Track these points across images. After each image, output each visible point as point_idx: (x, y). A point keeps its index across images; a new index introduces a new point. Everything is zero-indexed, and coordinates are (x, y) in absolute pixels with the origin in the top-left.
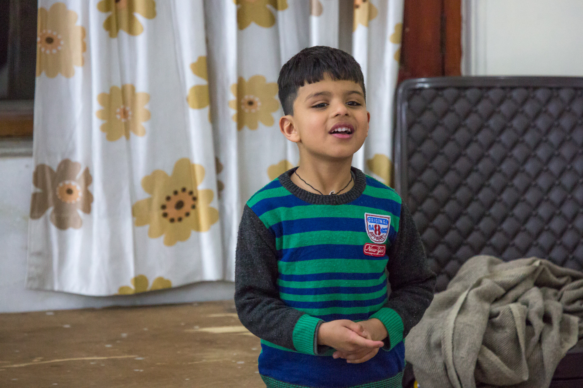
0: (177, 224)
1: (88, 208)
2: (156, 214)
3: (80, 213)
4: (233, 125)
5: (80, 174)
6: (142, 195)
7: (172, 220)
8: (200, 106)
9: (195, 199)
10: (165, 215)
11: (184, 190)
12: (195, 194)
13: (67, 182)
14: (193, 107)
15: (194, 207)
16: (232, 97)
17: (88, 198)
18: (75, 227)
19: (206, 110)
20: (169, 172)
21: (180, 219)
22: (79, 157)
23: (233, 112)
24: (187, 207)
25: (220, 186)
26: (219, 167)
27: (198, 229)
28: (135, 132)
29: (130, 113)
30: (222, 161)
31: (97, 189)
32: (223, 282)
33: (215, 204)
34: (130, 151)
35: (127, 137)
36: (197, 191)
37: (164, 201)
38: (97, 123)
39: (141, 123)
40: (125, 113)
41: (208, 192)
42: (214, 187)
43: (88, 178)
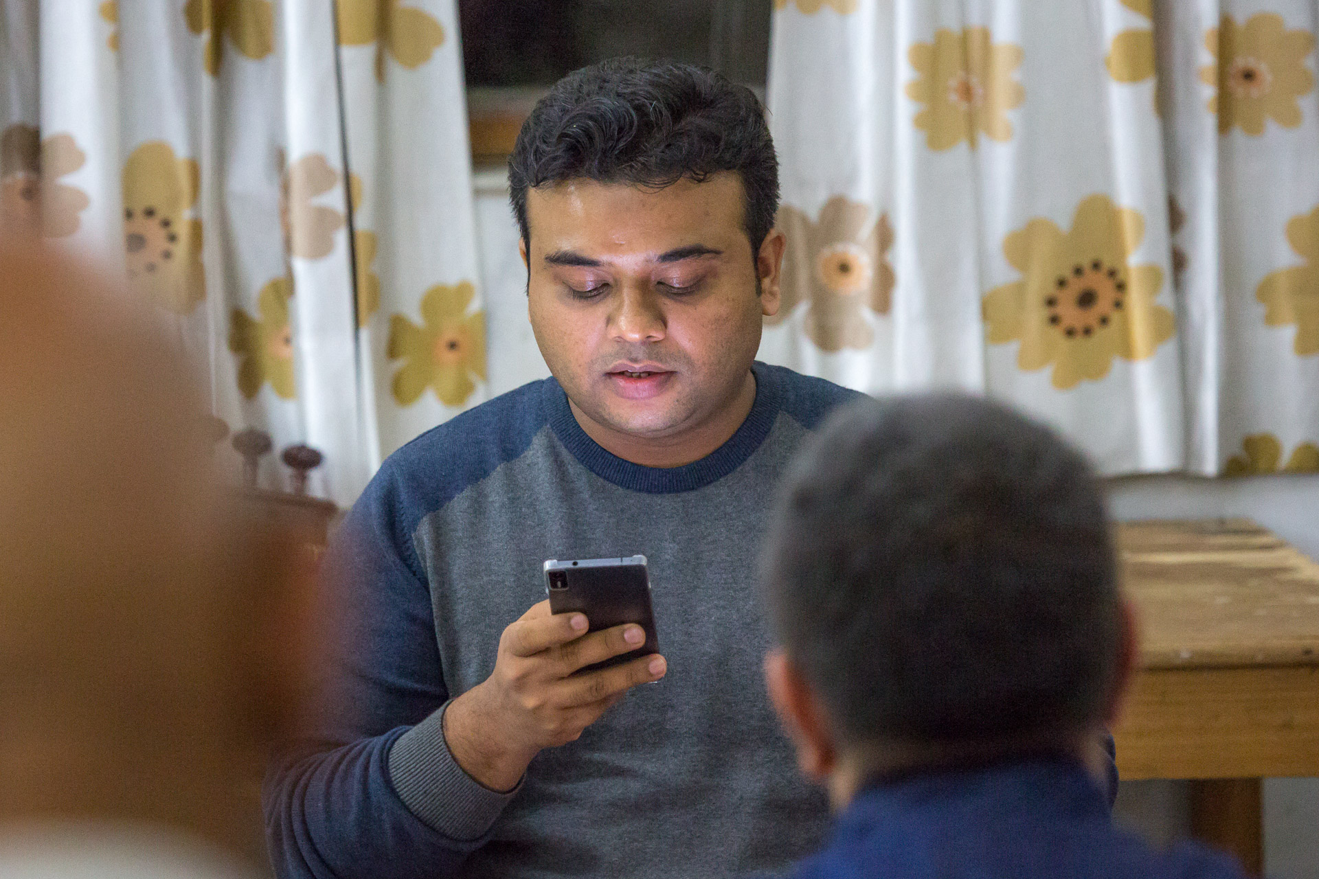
0: (1079, 340)
1: (883, 303)
2: (1035, 316)
3: (866, 314)
4: (1209, 122)
5: (866, 230)
6: (1002, 274)
7: (1070, 333)
8: (1134, 77)
9: (1121, 287)
10: (1054, 320)
11: (1096, 266)
12: (1121, 276)
13: (840, 248)
14: (1120, 79)
15: (1118, 305)
16: (1206, 58)
17: (885, 278)
18: (856, 346)
19: (1148, 87)
20: (1063, 222)
21: (1088, 331)
22: (865, 192)
23: (1207, 92)
24: (1103, 304)
25: (1179, 261)
26: (1176, 218)
27: (1127, 352)
28: (990, 132)
29: (978, 91)
30: (1183, 202)
31: (905, 258)
32: (1182, 476)
33: (1165, 298)
34: (977, 174)
35: (973, 144)
36: (1126, 270)
37: (1051, 290)
38: (905, 109)
39: (1004, 113)
40: (967, 92)
41: (1152, 273)
42: (1165, 263)
43: (885, 237)
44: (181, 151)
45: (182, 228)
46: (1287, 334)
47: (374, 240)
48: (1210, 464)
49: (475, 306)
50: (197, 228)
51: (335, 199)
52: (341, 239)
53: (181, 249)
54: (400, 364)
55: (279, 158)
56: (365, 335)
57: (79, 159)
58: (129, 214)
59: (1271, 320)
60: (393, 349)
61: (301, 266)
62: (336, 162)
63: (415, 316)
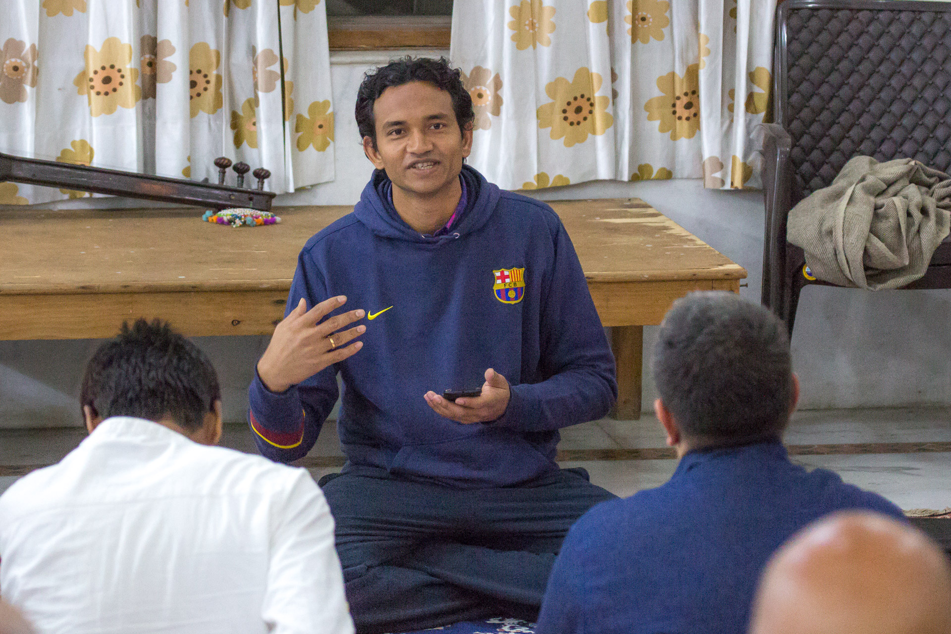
0: (575, 126)
1: (497, 111)
2: (559, 116)
3: (490, 115)
4: (628, 38)
5: (490, 80)
6: (545, 100)
7: (572, 124)
8: (599, 20)
9: (592, 105)
10: (566, 119)
11: (582, 96)
12: (592, 101)
13: (478, 87)
14: (592, 21)
15: (591, 112)
16: (628, 13)
17: (498, 101)
18: (484, 128)
19: (605, 23)
20: (570, 80)
21: (578, 123)
22: (490, 65)
23: (628, 26)
24: (585, 112)
25: (615, 94)
26: (614, 77)
27: (594, 132)
28: (541, 43)
29: (537, 25)
30: (617, 71)
31: (506, 93)
32: (614, 182)
33: (610, 110)
34: (536, 59)
35: (535, 47)
36: (594, 97)
37: (565, 107)
38: (508, 33)
39: (547, 34)
40: (533, 25)
41: (605, 99)
42: (609, 95)
43: (498, 84)
44: (213, 46)
45: (212, 79)
46: (657, 123)
47: (292, 85)
48: (626, 177)
49: (330, 110)
50: (219, 78)
51: (276, 68)
52: (278, 83)
53: (212, 87)
54: (300, 134)
55: (253, 50)
56: (287, 123)
57: (173, 50)
58: (191, 72)
59: (650, 118)
60: (297, 129)
61: (261, 94)
62: (277, 53)
63: (306, 115)
